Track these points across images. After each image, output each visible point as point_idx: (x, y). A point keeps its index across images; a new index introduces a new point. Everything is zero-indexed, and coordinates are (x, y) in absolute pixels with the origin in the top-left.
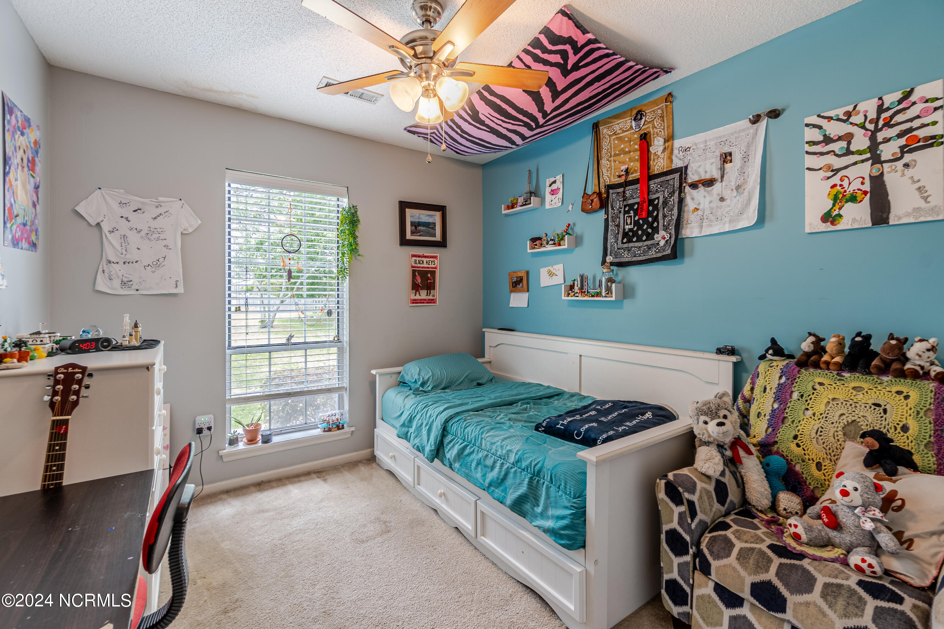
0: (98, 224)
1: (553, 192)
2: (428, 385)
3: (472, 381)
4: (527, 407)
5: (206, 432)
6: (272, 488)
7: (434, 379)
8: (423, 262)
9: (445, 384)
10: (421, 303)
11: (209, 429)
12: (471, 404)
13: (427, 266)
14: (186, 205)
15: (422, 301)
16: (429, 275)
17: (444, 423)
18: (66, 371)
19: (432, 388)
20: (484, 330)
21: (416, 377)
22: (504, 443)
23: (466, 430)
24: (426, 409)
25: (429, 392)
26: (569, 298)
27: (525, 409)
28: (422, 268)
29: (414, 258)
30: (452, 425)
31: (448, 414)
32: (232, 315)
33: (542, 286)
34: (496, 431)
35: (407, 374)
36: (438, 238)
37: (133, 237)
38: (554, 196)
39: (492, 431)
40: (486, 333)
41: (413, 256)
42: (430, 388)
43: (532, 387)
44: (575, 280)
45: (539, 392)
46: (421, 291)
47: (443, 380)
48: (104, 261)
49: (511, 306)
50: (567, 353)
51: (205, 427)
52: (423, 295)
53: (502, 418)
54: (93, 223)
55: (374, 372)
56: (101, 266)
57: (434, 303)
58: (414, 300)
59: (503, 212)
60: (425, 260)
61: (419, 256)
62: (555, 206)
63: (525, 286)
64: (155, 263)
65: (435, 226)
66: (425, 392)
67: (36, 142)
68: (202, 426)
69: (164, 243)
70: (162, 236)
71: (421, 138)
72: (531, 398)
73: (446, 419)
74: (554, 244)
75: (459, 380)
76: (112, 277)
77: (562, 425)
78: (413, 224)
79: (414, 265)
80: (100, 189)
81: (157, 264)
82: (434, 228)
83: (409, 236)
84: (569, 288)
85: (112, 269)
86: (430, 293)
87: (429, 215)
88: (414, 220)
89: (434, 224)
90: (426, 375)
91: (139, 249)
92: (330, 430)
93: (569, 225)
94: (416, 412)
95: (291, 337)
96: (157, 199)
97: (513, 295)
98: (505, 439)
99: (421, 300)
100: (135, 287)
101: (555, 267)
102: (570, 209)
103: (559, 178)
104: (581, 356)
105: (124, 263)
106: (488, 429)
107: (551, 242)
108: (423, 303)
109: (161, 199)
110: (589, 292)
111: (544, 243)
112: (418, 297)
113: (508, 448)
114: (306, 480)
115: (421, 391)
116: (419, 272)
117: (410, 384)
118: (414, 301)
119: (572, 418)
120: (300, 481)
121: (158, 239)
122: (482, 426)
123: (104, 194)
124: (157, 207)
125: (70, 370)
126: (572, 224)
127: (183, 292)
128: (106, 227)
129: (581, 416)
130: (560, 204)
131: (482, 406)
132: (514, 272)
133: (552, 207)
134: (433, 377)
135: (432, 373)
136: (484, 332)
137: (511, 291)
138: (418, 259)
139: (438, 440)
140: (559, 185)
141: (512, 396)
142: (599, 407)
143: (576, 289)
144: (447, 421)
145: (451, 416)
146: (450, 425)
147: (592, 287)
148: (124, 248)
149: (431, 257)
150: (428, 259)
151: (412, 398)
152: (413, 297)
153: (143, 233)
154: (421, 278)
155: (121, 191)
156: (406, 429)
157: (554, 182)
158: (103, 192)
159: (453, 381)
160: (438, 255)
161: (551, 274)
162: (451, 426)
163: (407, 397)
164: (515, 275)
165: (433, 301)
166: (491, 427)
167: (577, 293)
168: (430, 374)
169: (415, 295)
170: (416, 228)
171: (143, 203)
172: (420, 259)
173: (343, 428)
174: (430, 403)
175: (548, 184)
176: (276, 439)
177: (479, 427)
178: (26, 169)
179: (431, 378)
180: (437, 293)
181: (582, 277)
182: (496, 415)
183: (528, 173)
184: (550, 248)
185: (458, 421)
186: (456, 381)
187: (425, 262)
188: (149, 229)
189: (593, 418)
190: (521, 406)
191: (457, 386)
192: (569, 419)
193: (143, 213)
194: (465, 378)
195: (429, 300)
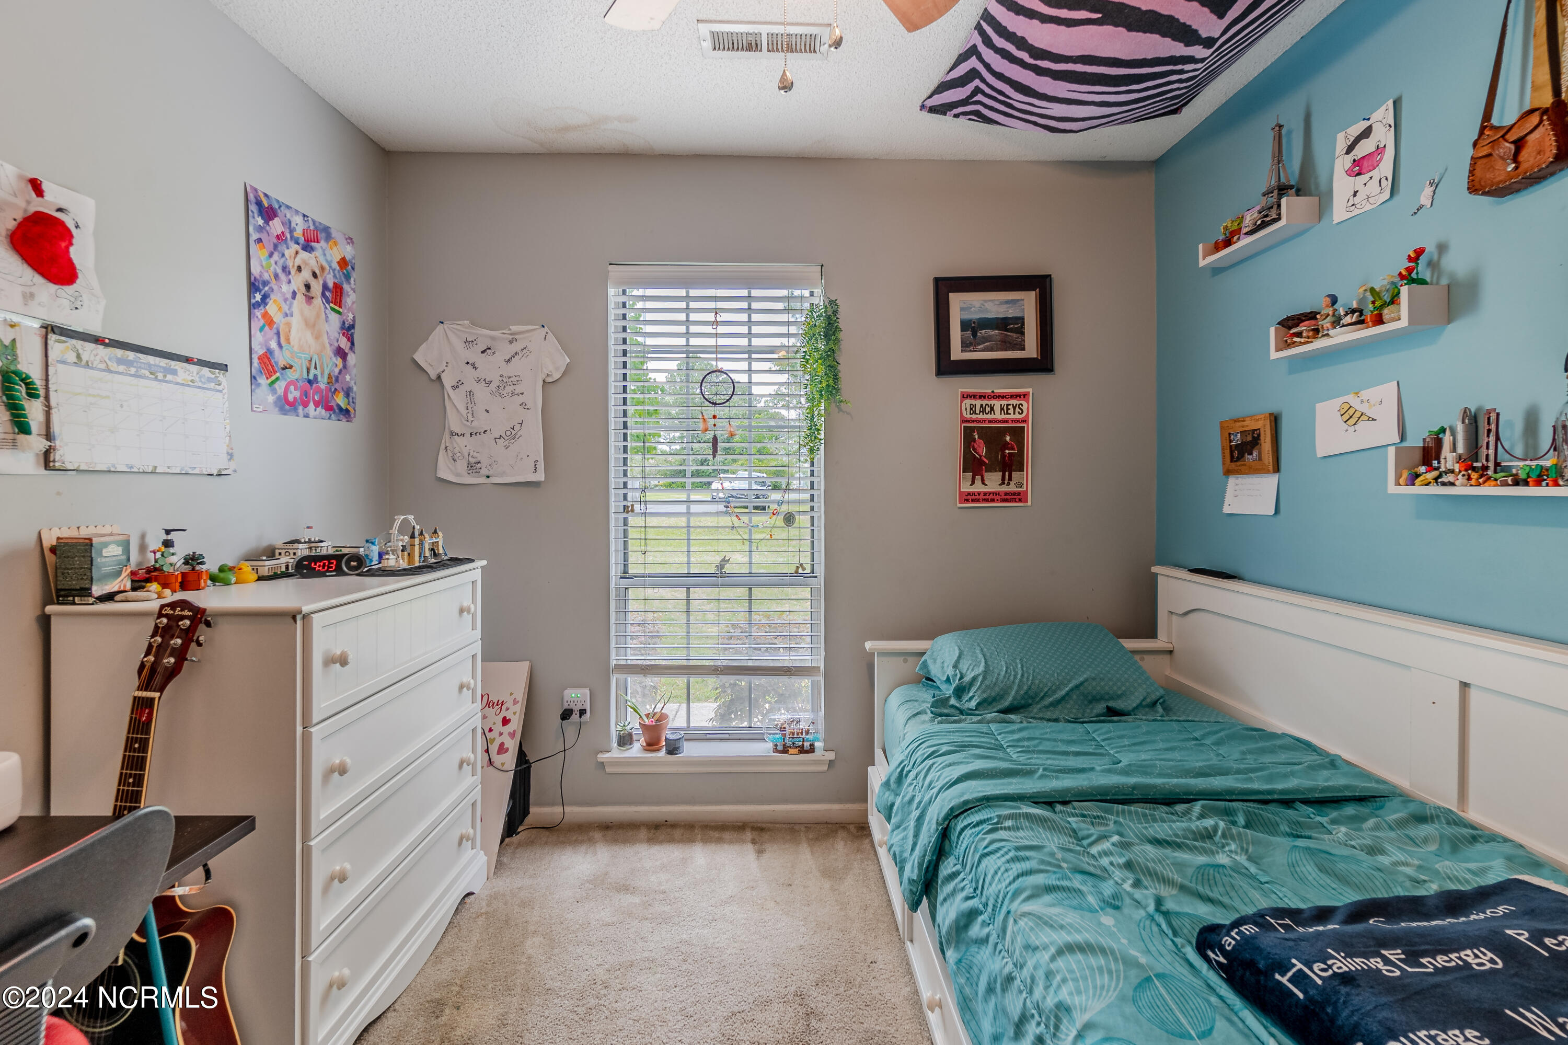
0: (439, 377)
1: (1359, 168)
2: (971, 694)
3: (1095, 699)
4: (1215, 828)
5: (575, 717)
6: (671, 840)
7: (987, 682)
8: (992, 409)
9: (1014, 698)
10: (986, 501)
11: (582, 712)
12: (1042, 777)
13: (1003, 416)
14: (550, 335)
15: (989, 497)
16: (1008, 438)
17: (945, 819)
18: (172, 612)
19: (979, 705)
20: (1154, 569)
21: (950, 671)
22: (1060, 963)
23: (985, 862)
24: (929, 762)
25: (969, 713)
26: (1417, 490)
27: (1208, 835)
28: (990, 421)
29: (968, 402)
30: (963, 830)
31: (963, 794)
32: (630, 519)
33: (1320, 453)
34: (1059, 903)
35: (935, 660)
36: (1031, 350)
37: (481, 393)
38: (1364, 178)
39: (1047, 898)
40: (1160, 578)
41: (965, 396)
42: (973, 704)
43: (1272, 751)
44: (1443, 430)
45: (1285, 776)
46: (986, 475)
47: (1011, 688)
48: (447, 435)
49: (1227, 510)
50: (1407, 667)
51: (576, 709)
52: (993, 482)
53: (1106, 853)
54: (433, 375)
55: (868, 645)
56: (443, 441)
57: (1020, 501)
58: (969, 494)
59: (1202, 263)
60: (997, 404)
61: (982, 397)
62: (1368, 207)
63: (1268, 458)
64: (508, 433)
65: (1023, 324)
66: (961, 712)
67: (343, 263)
68: (572, 706)
69: (521, 399)
70: (518, 389)
71: (962, 120)
72: (1245, 797)
73: (952, 809)
74: (1360, 322)
75: (1055, 692)
76: (456, 458)
77: (1300, 979)
78: (966, 325)
79: (968, 416)
80: (442, 323)
81: (512, 435)
82: (1021, 332)
83: (957, 353)
84: (1418, 456)
85: (455, 445)
86: (1010, 479)
87: (1007, 302)
88: (968, 316)
89: (1021, 320)
90: (972, 669)
91: (488, 411)
92: (785, 751)
93: (1419, 252)
94: (912, 764)
95: (725, 561)
96: (510, 329)
97: (1232, 481)
98: (1071, 948)
99: (985, 494)
100: (484, 471)
101: (1365, 394)
102: (1425, 200)
103: (1383, 115)
104: (1465, 685)
105: (471, 434)
106: (1036, 887)
107: (1348, 320)
108: (993, 500)
109: (514, 328)
110: (1507, 469)
111: (1326, 323)
112: (978, 487)
113: (1064, 995)
114: (731, 842)
115: (953, 706)
116: (983, 432)
117: (938, 683)
118: (968, 497)
119: (1356, 964)
120: (720, 840)
121: (513, 394)
122: (1025, 866)
123: (447, 329)
124: (511, 342)
125: (178, 612)
126: (1430, 248)
127: (543, 480)
128: (448, 381)
129: (1413, 957)
130: (1386, 195)
131: (1067, 790)
132: (1236, 421)
133: (1356, 212)
134: (984, 678)
135: (987, 665)
136: (1155, 576)
137: (1228, 472)
138: (978, 403)
139: (927, 859)
140: (1383, 135)
141: (1188, 773)
142: (1524, 936)
143: (1448, 459)
144: (954, 814)
145: (966, 802)
146: (959, 828)
147: (1519, 451)
148: (470, 411)
149: (1012, 396)
150: (1004, 402)
151: (924, 722)
152: (966, 487)
153: (493, 386)
154: (988, 444)
155: (466, 322)
156: (891, 798)
157: (1367, 133)
158: (445, 327)
159: (1037, 694)
160: (1030, 390)
161: (1351, 417)
162: (960, 834)
163: (915, 715)
164: (1238, 427)
165: (1018, 497)
166: (1052, 880)
167: (1452, 471)
168: (981, 668)
169: (973, 483)
170: (974, 334)
171: (493, 338)
172: (984, 402)
173: (812, 750)
174: (944, 749)
175: (1341, 144)
176: (690, 750)
177: (1018, 867)
178: (318, 301)
179: (980, 678)
180: (1026, 480)
181: (1473, 420)
182: (1095, 831)
183: (1272, 134)
184: (1340, 336)
185: (978, 824)
186: (1046, 695)
187: (997, 409)
188: (501, 379)
189: (1472, 992)
190: (1202, 816)
191: (1047, 707)
192: (1341, 964)
193: (494, 353)
194: (1072, 690)
195: (1006, 494)
